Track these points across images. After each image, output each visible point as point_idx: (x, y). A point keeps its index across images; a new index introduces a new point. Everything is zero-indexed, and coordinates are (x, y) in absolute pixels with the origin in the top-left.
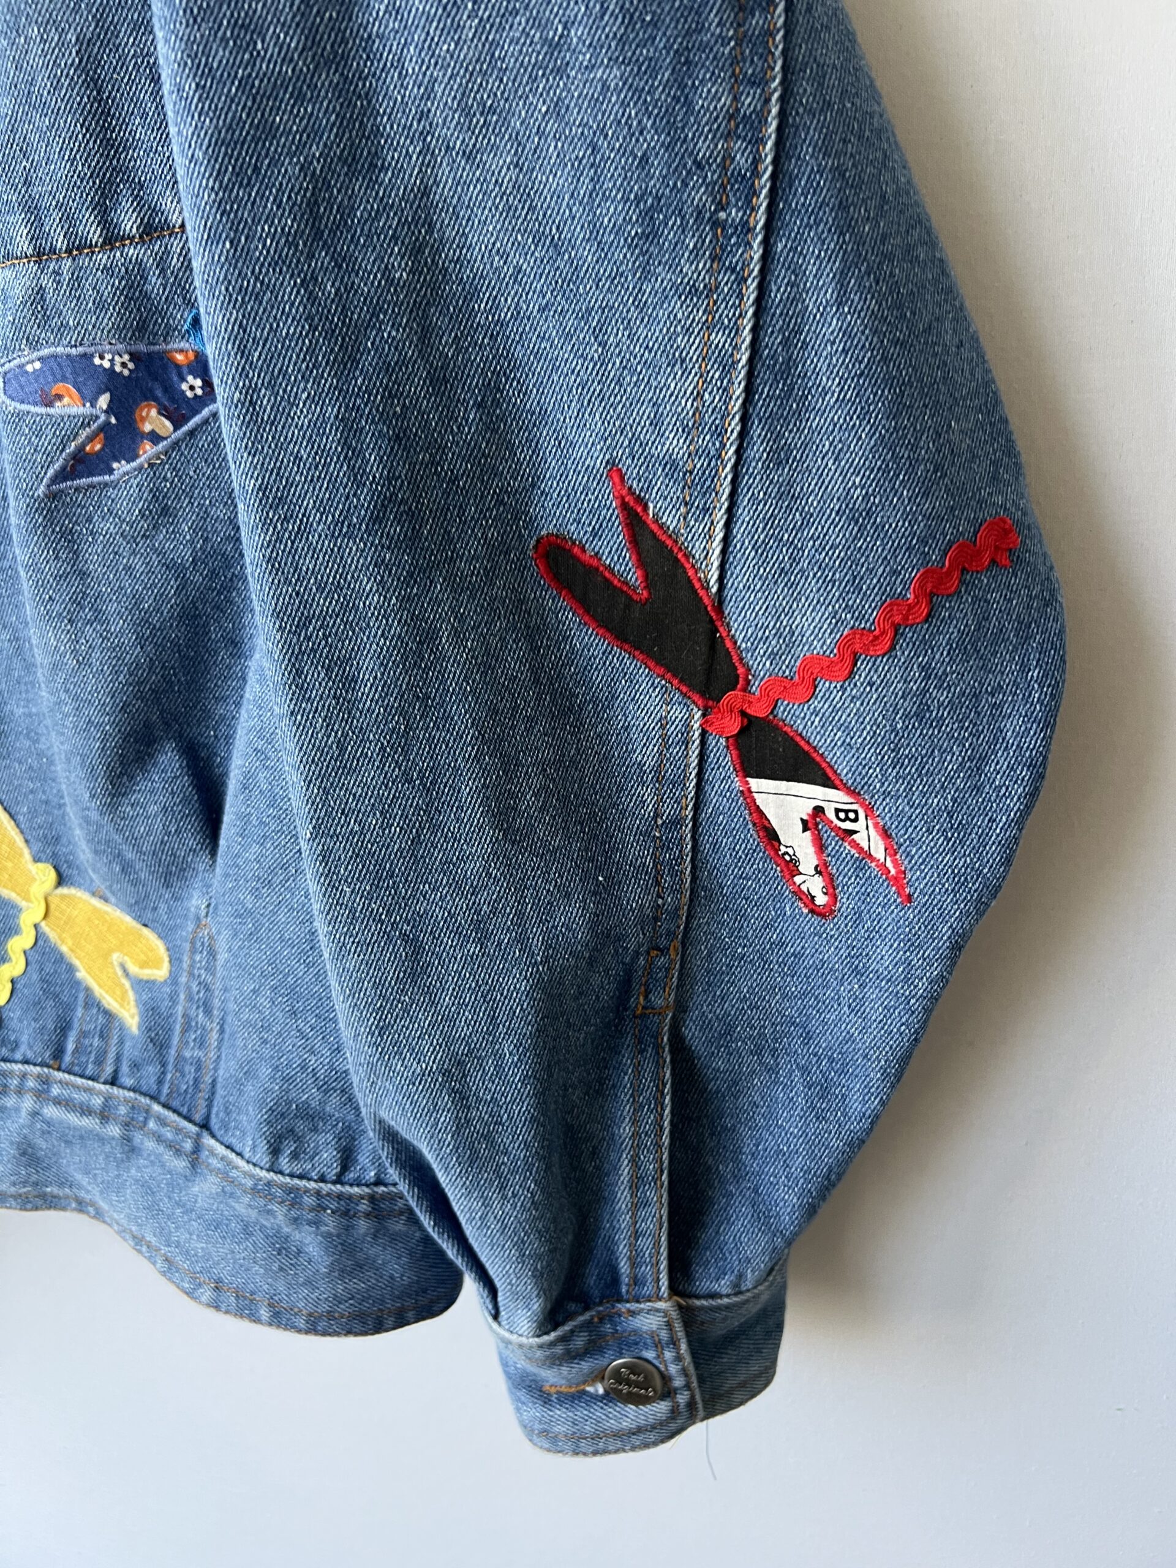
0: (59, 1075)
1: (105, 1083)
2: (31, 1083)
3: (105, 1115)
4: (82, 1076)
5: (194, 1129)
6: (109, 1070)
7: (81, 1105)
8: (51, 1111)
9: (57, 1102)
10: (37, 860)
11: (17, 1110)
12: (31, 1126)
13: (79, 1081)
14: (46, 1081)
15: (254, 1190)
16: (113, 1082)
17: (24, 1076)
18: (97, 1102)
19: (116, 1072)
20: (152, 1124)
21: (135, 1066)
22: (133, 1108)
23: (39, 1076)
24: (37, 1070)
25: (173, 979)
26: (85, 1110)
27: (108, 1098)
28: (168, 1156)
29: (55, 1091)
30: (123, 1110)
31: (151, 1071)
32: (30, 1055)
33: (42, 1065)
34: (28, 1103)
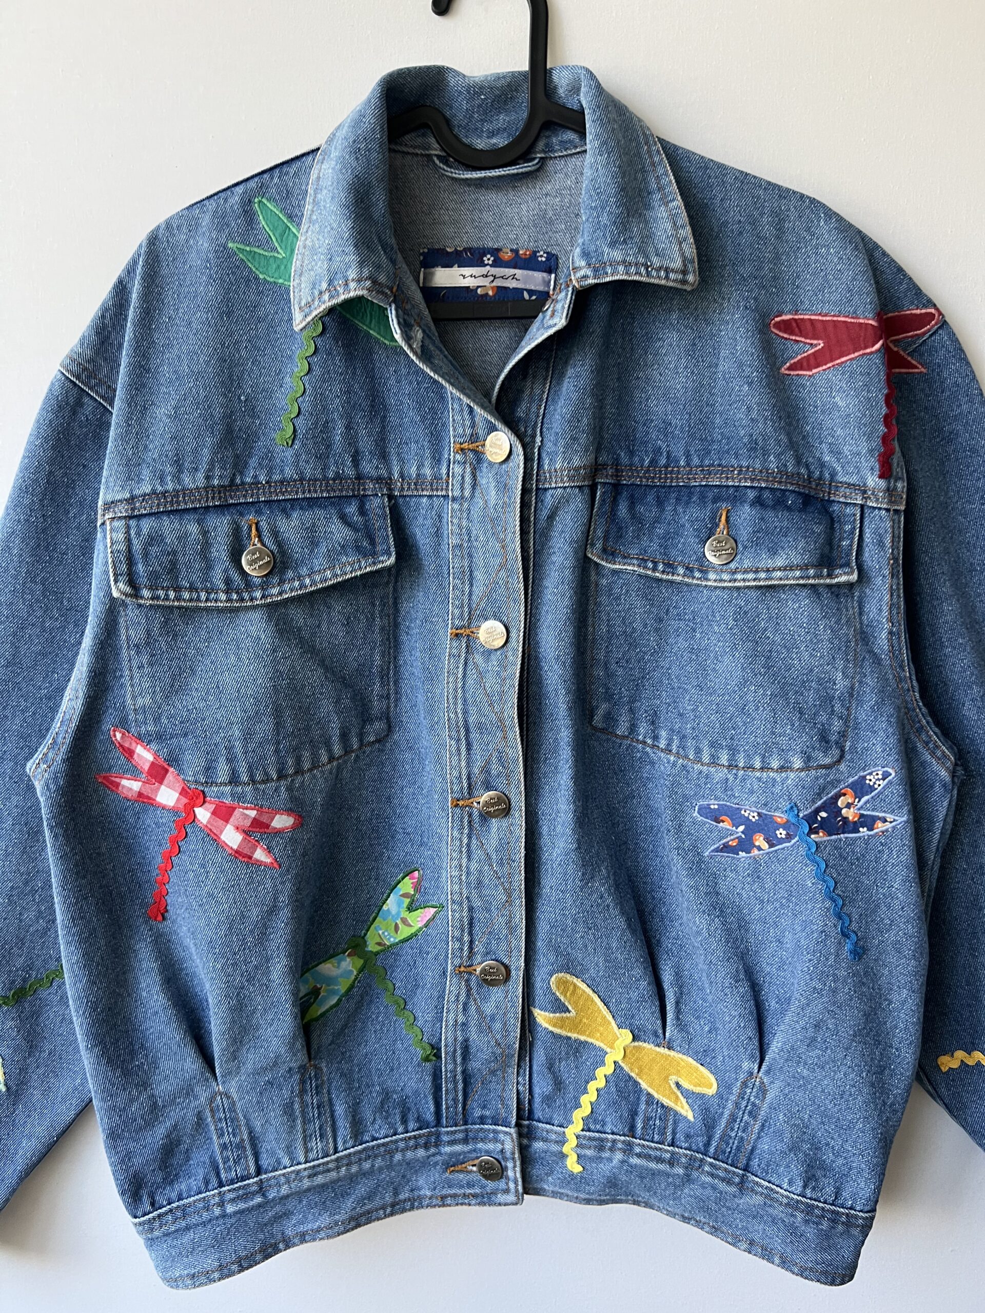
0: (638, 1141)
1: (669, 1146)
2: (620, 1145)
3: (671, 1163)
4: (652, 1142)
5: (741, 1172)
6: (669, 1138)
7: (656, 1158)
8: (635, 1161)
9: (639, 1155)
10: (620, 1027)
11: (610, 1160)
12: (620, 1168)
13: (653, 1145)
14: (630, 1145)
15: (787, 1205)
16: (672, 1144)
17: (614, 1141)
18: (668, 1156)
19: (673, 1139)
20: (707, 1168)
21: (688, 1136)
22: (690, 1159)
23: (624, 1142)
24: (622, 1138)
25: (719, 1095)
26: (659, 1160)
27: (673, 1153)
28: (722, 1186)
29: (638, 1150)
30: (683, 1160)
31: (700, 1141)
32: (615, 1130)
33: (624, 1135)
34: (619, 1156)
